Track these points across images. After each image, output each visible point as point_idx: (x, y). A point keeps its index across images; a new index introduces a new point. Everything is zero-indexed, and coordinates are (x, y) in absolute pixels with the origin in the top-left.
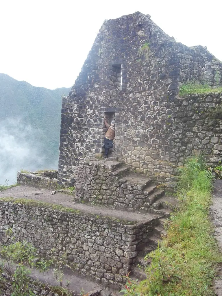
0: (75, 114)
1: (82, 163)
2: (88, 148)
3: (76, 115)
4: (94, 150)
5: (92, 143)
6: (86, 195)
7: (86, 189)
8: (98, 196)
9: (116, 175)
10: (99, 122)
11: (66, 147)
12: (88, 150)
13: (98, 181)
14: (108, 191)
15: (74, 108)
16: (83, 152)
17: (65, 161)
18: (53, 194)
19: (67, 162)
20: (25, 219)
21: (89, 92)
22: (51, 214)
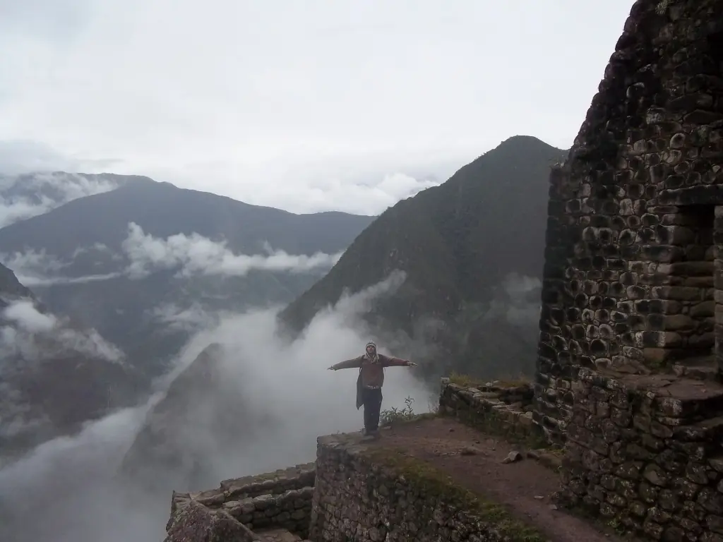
0: (586, 215)
1: (585, 376)
2: (621, 329)
3: (588, 219)
4: (639, 335)
5: (633, 312)
6: (592, 489)
7: (592, 467)
8: (631, 505)
9: (698, 440)
10: (658, 241)
11: (556, 319)
12: (620, 334)
13: (633, 449)
14: (666, 494)
15: (582, 198)
16: (605, 339)
17: (553, 364)
18: (509, 462)
19: (557, 367)
20: (411, 524)
21: (629, 141)
22: (470, 533)
